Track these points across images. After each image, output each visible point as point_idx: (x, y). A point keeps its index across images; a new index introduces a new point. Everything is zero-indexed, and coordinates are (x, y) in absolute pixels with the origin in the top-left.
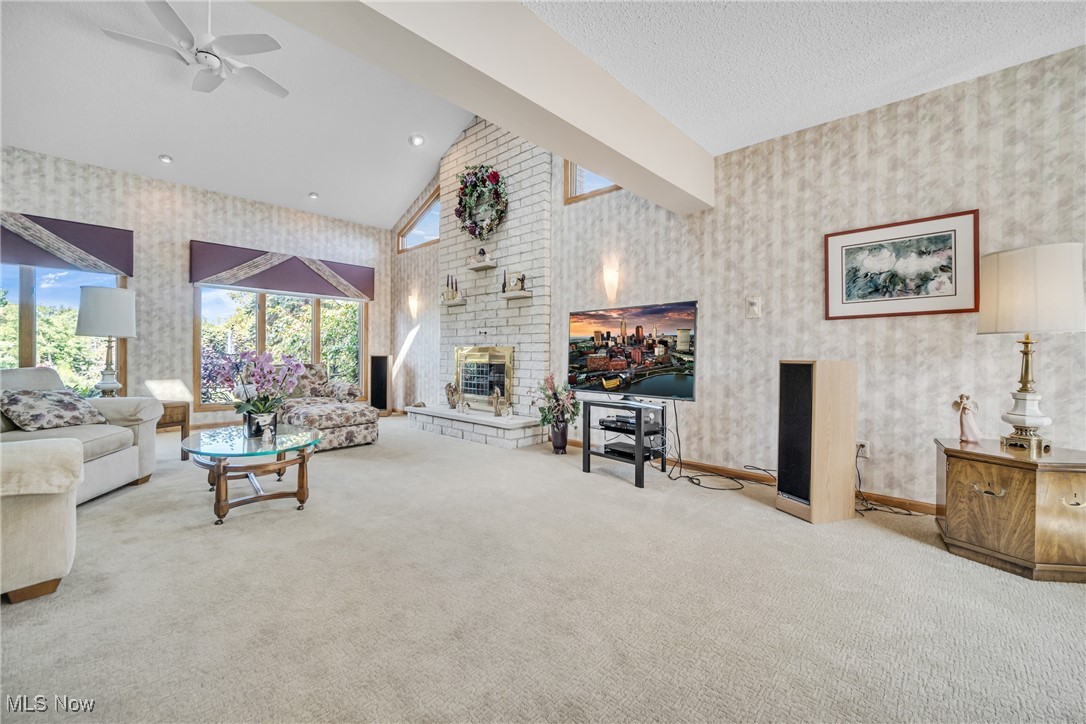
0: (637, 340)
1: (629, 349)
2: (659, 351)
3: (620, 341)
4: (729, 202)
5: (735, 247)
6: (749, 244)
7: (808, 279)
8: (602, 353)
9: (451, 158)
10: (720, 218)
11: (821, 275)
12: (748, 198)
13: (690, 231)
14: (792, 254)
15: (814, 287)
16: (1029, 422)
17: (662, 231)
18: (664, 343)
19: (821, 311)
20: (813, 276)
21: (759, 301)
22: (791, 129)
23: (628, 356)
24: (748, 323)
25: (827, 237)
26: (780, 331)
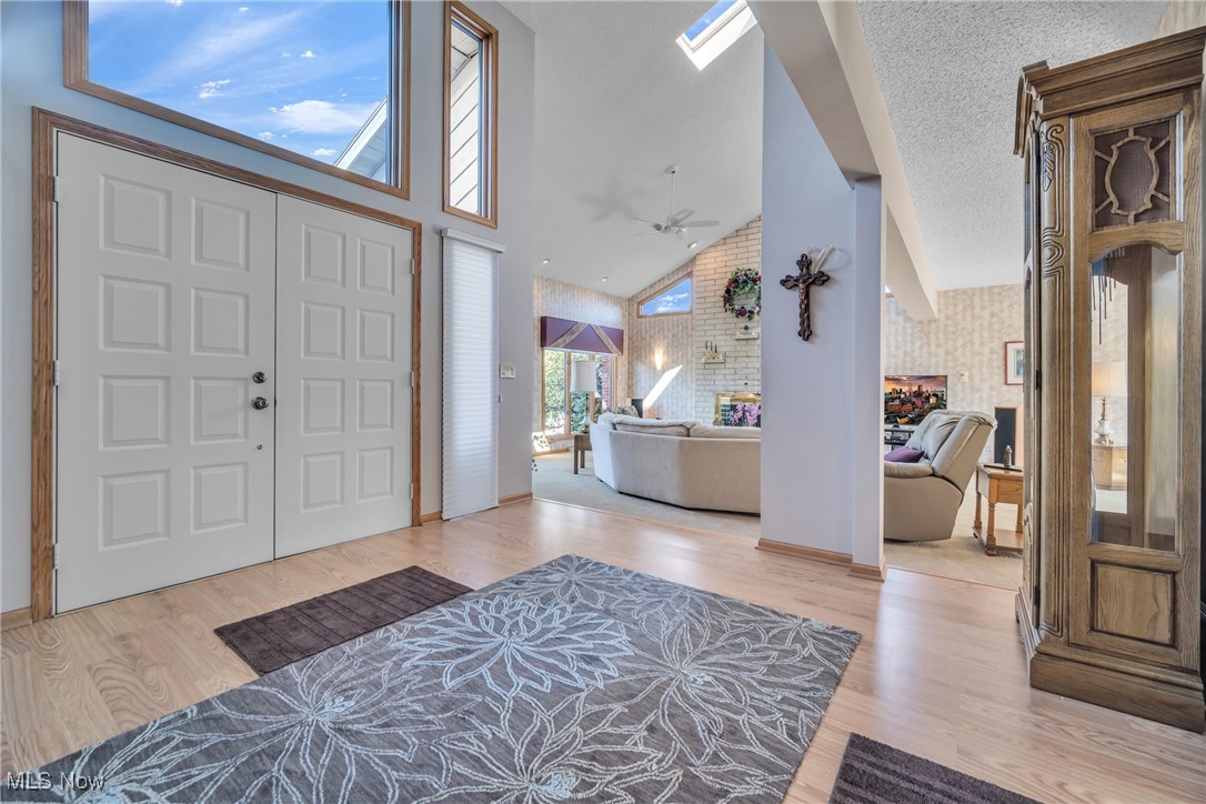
0: (919, 394)
1: (914, 399)
2: (933, 400)
3: (908, 394)
4: (947, 318)
5: (951, 343)
6: (960, 342)
7: (995, 363)
8: (897, 402)
9: (708, 255)
10: (941, 326)
11: (1003, 362)
12: (960, 316)
13: (921, 331)
14: (986, 350)
15: (999, 368)
16: (1106, 432)
17: (900, 329)
18: (935, 395)
19: (1002, 380)
20: (998, 362)
21: (966, 373)
22: (987, 284)
23: (913, 404)
24: (959, 385)
25: (1006, 343)
26: (979, 390)
